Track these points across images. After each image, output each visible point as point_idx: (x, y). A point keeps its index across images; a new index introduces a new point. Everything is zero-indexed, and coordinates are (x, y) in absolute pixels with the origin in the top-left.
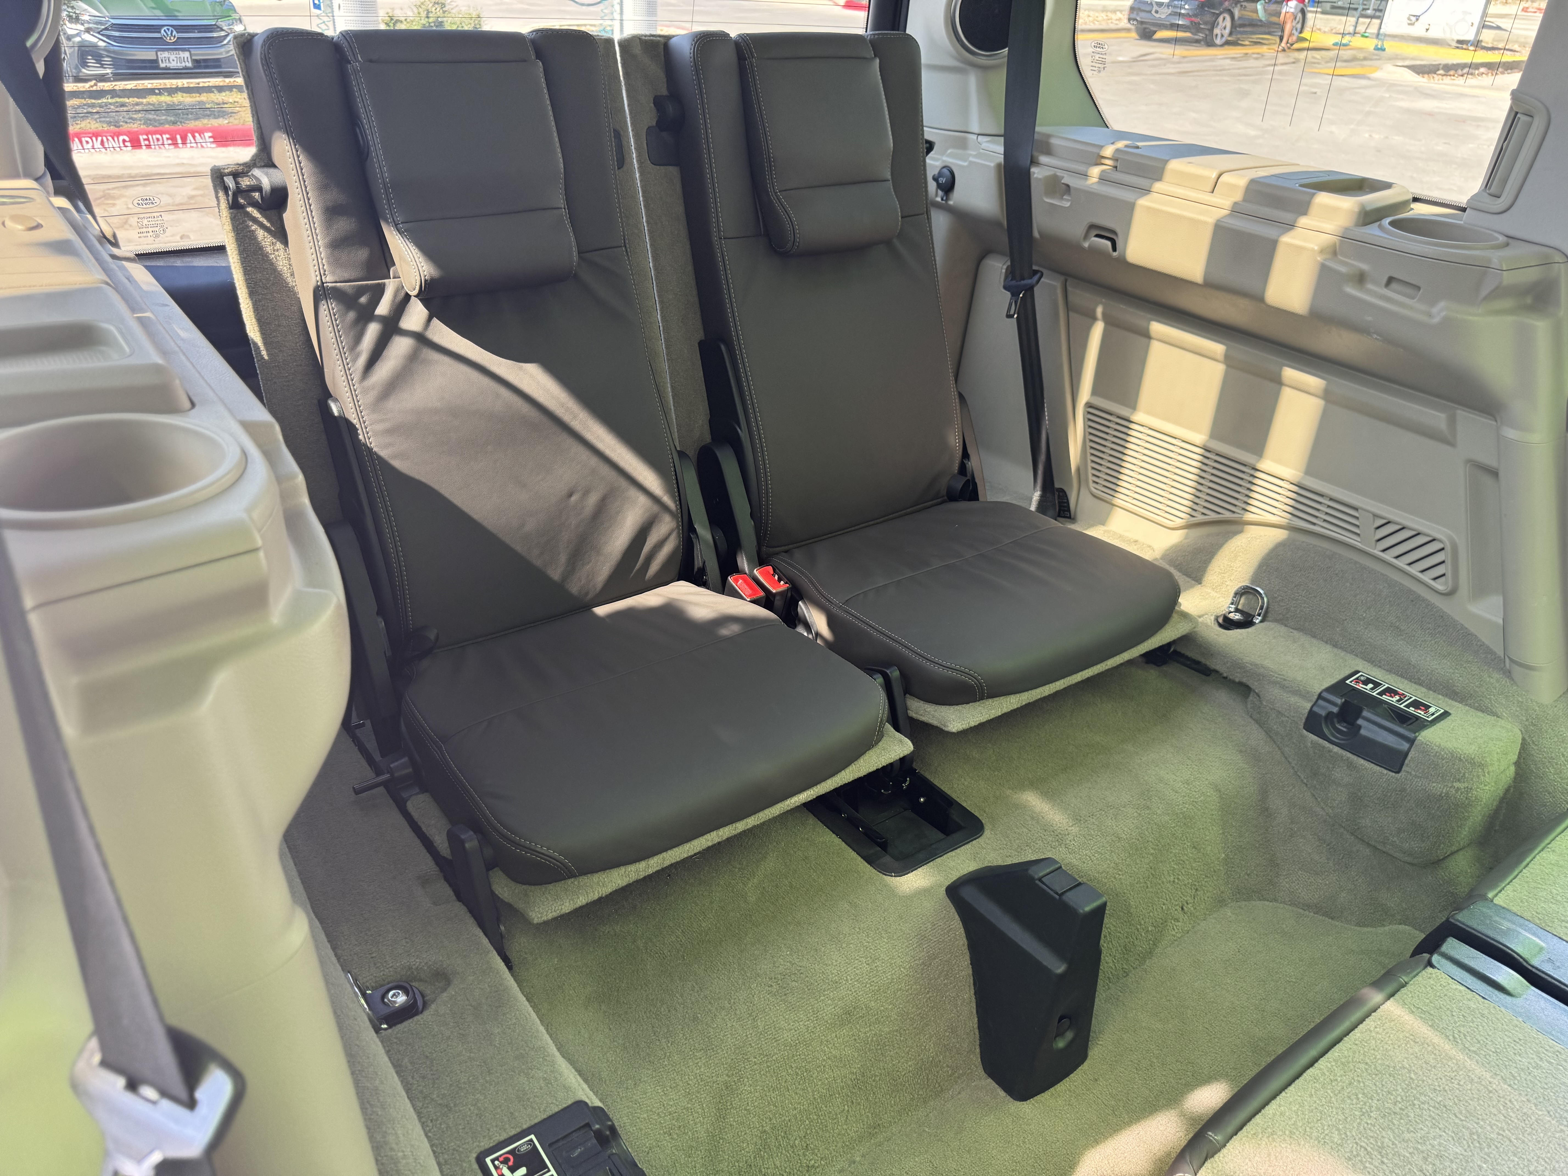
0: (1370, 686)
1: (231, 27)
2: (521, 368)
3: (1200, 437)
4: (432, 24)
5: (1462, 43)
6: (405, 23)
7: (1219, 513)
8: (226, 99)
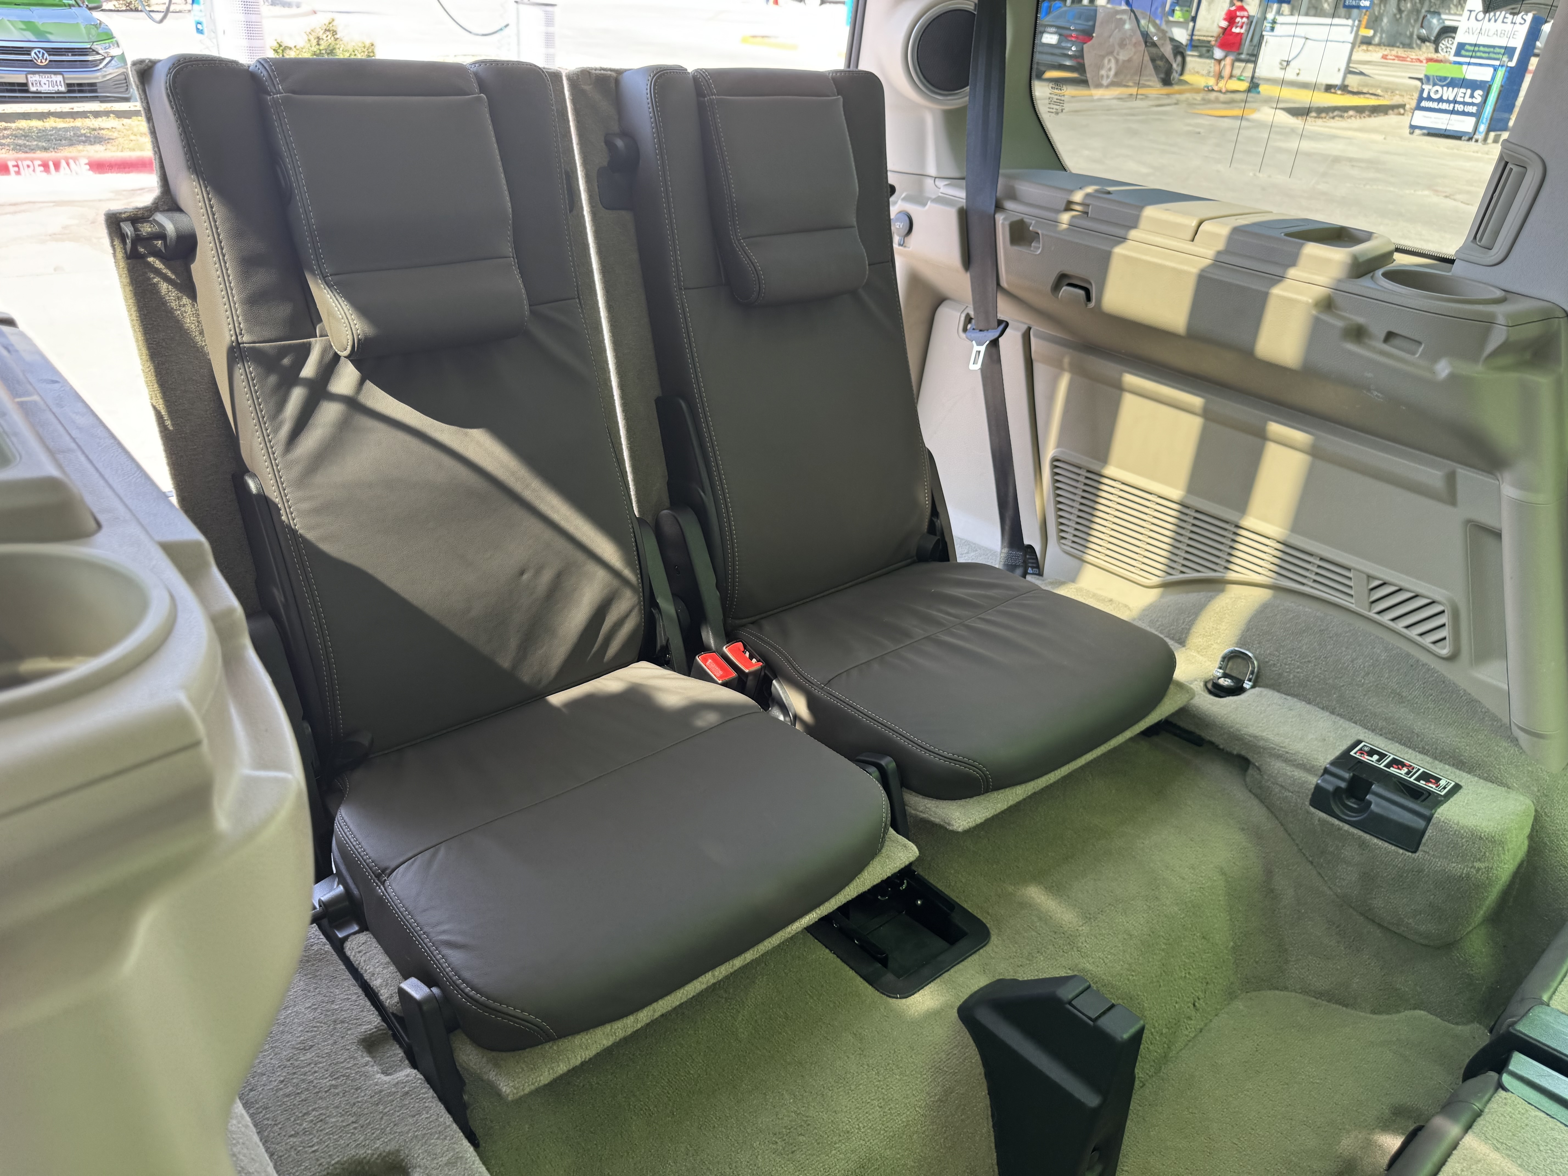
0: (1376, 757)
1: (107, 51)
2: (466, 434)
3: (1177, 493)
4: (324, 52)
5: (1329, 88)
6: (295, 49)
7: (1199, 571)
8: (103, 125)
